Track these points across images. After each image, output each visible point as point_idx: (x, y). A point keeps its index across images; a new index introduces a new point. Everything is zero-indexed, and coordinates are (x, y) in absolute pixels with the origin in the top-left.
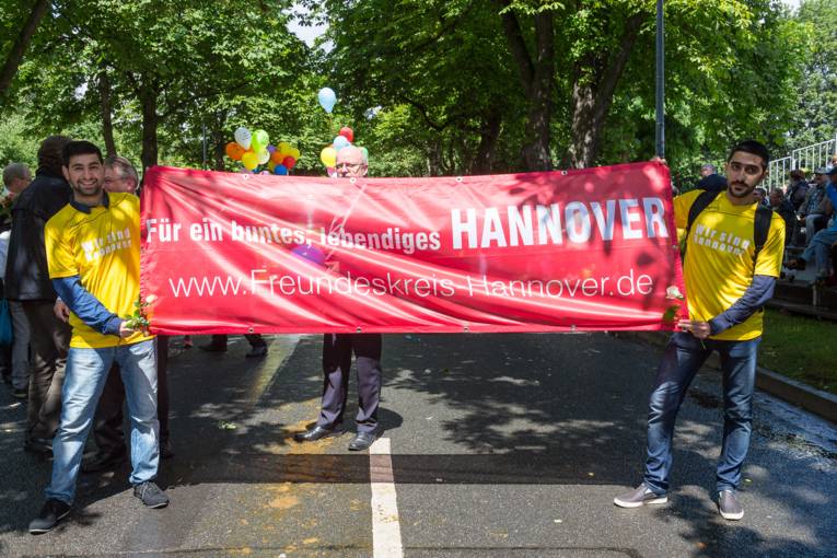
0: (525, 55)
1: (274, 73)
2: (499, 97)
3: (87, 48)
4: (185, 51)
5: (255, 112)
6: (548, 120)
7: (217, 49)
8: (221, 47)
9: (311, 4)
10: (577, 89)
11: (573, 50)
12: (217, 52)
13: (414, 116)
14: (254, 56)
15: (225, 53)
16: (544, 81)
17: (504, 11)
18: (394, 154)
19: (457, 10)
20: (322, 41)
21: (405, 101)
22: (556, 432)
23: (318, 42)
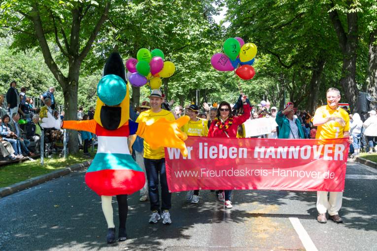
0: (341, 30)
1: (203, 42)
2: (324, 51)
3: (111, 32)
4: (159, 32)
5: (186, 60)
6: (354, 64)
7: (175, 30)
8: (176, 29)
9: (220, 4)
10: (371, 47)
11: (368, 26)
12: (174, 32)
13: (273, 60)
14: (193, 33)
15: (178, 32)
16: (352, 43)
17: (331, 11)
18: (258, 80)
19: (305, 9)
20: (224, 22)
21: (269, 52)
22: (372, 218)
23: (222, 22)
